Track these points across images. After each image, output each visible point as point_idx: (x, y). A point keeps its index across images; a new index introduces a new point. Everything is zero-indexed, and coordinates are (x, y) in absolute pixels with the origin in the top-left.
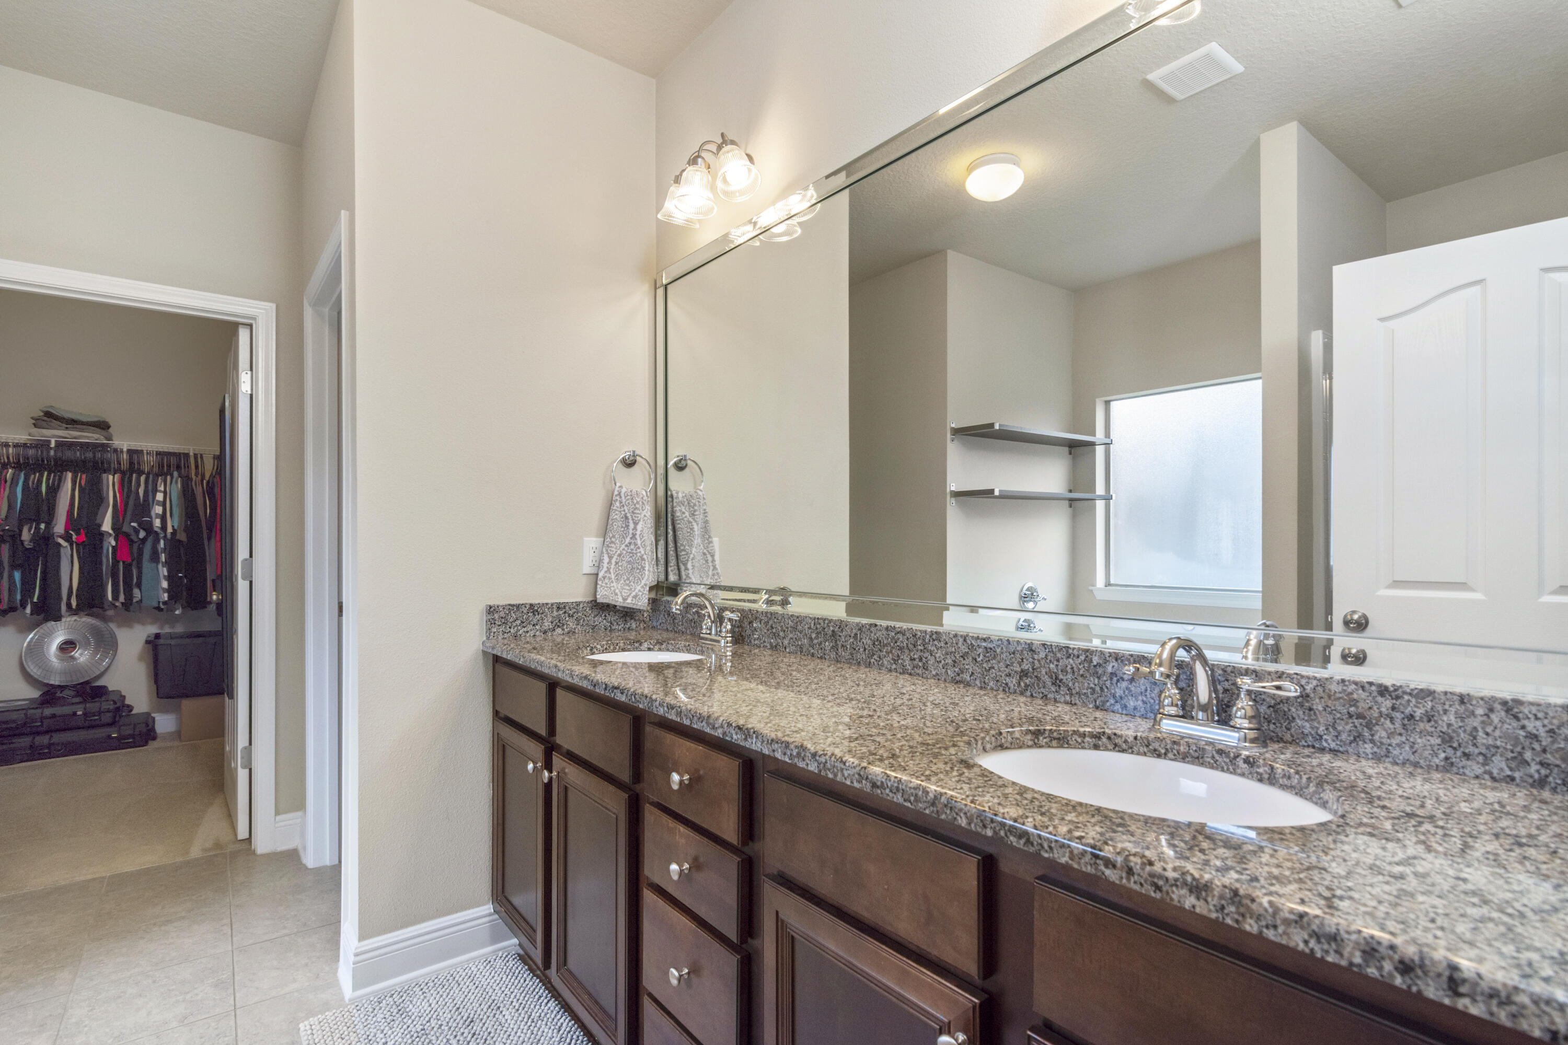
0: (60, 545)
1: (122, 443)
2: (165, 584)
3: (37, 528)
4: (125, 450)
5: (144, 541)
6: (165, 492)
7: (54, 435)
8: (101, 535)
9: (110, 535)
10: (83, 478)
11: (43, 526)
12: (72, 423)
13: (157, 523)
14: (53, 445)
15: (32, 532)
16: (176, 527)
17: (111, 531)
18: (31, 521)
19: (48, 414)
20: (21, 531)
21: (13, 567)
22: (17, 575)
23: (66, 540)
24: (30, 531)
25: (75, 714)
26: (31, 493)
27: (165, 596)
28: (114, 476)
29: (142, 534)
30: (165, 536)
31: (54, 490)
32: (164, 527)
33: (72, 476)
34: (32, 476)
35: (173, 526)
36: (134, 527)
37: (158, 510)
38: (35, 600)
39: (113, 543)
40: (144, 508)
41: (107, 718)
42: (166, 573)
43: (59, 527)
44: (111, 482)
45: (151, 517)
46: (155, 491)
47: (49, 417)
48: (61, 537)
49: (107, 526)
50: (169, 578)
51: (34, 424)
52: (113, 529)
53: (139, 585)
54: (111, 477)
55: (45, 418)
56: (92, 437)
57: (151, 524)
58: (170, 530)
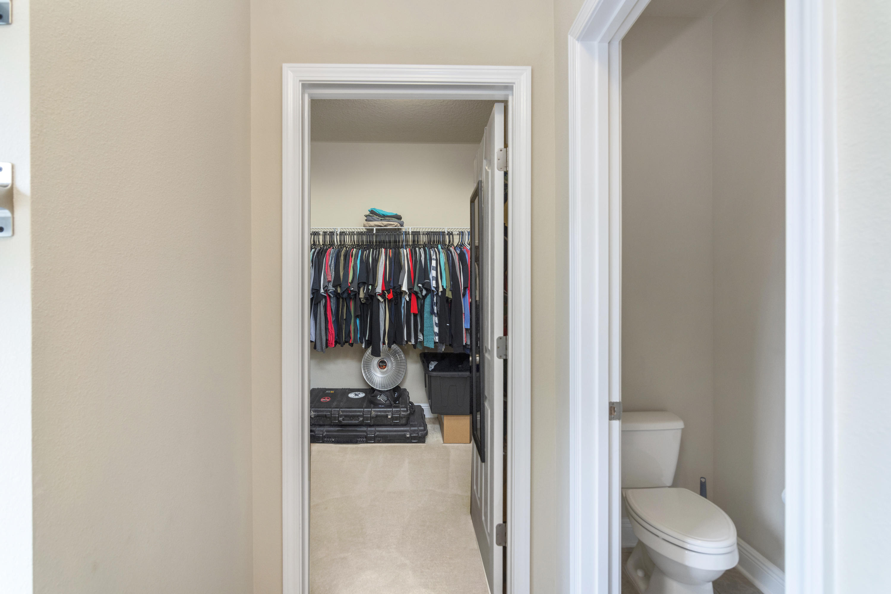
0: (379, 300)
1: (409, 227)
2: (436, 330)
3: (368, 289)
4: (410, 232)
5: (424, 297)
6: (436, 260)
7: (375, 224)
8: (401, 293)
9: (406, 293)
10: (390, 252)
11: (370, 287)
12: (384, 217)
13: (434, 284)
14: (375, 232)
15: (365, 292)
16: (445, 287)
17: (407, 291)
18: (364, 283)
19: (372, 212)
20: (359, 291)
21: (356, 317)
22: (358, 321)
23: (383, 298)
24: (364, 291)
25: (387, 416)
26: (365, 263)
27: (437, 339)
28: (406, 249)
29: (424, 292)
30: (438, 294)
31: (376, 261)
32: (437, 288)
33: (385, 250)
34: (365, 252)
35: (443, 286)
36: (419, 287)
37: (433, 273)
38: (367, 339)
39: (408, 299)
40: (425, 272)
41: (403, 421)
42: (437, 322)
43: (379, 289)
44: (405, 252)
45: (430, 280)
46: (431, 259)
47: (373, 214)
48: (379, 295)
49: (405, 288)
50: (439, 325)
51: (366, 220)
52: (409, 289)
53: (422, 331)
54: (405, 251)
55: (371, 215)
56: (393, 224)
57: (429, 284)
58: (441, 289)
